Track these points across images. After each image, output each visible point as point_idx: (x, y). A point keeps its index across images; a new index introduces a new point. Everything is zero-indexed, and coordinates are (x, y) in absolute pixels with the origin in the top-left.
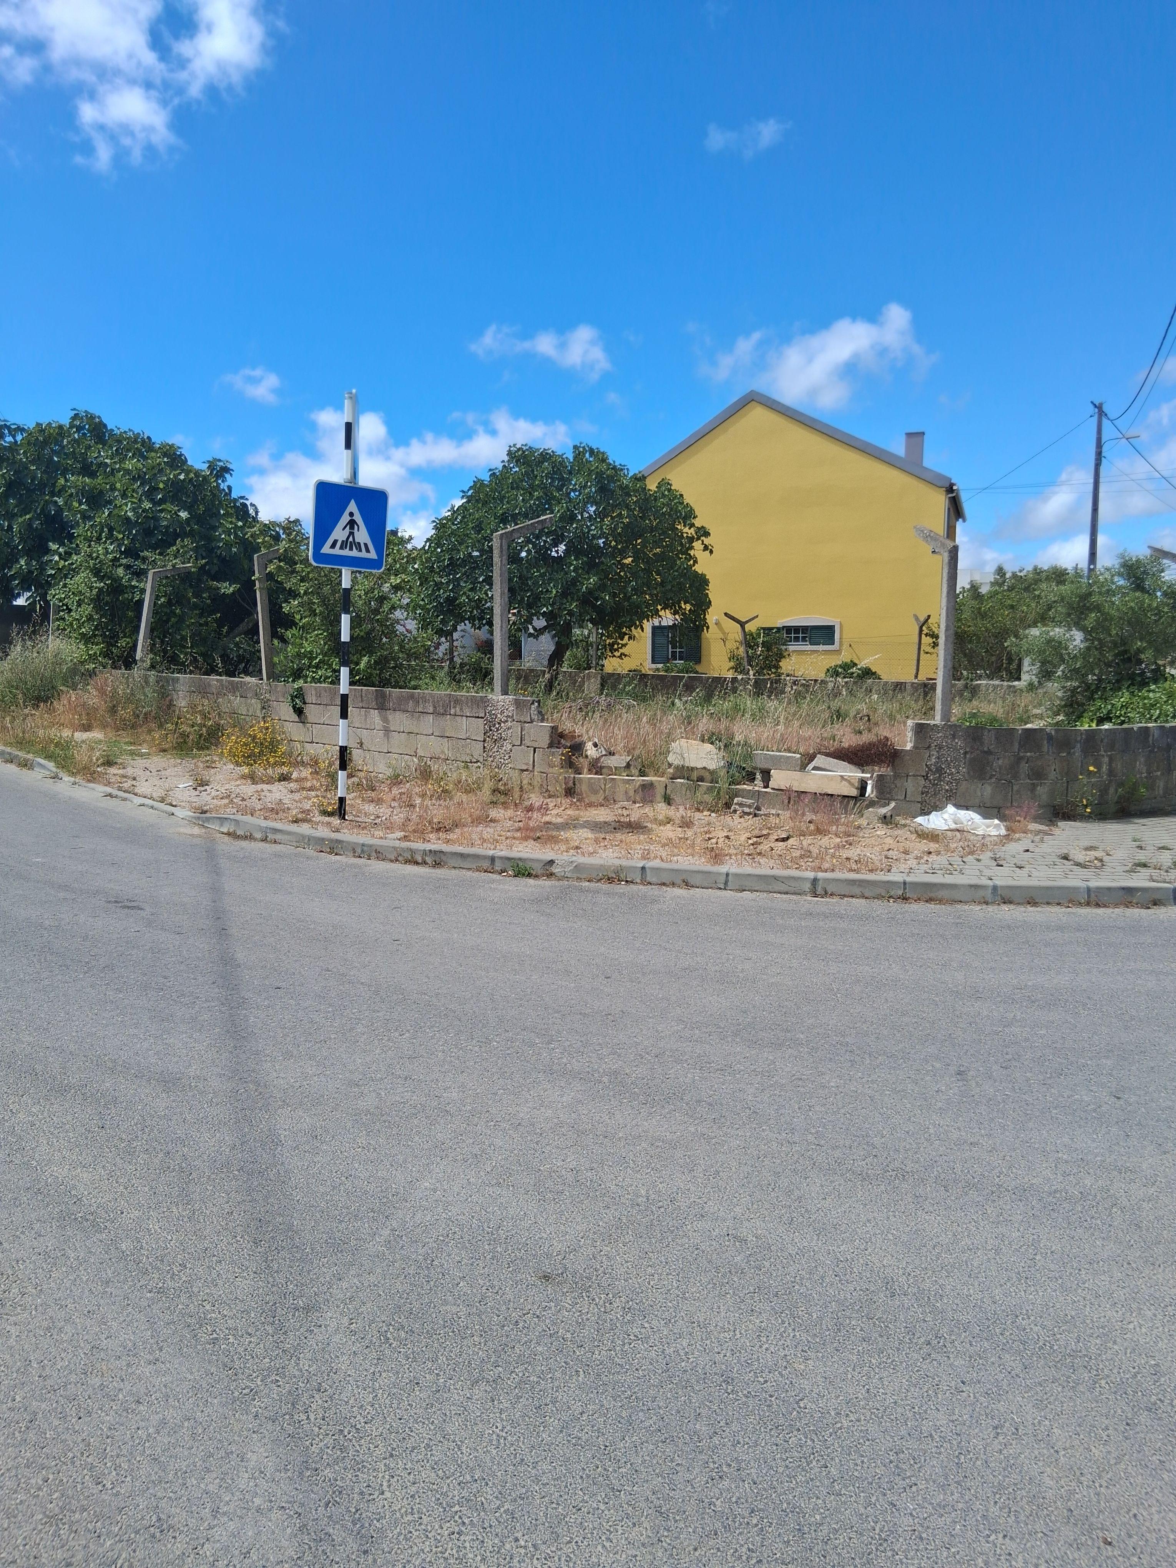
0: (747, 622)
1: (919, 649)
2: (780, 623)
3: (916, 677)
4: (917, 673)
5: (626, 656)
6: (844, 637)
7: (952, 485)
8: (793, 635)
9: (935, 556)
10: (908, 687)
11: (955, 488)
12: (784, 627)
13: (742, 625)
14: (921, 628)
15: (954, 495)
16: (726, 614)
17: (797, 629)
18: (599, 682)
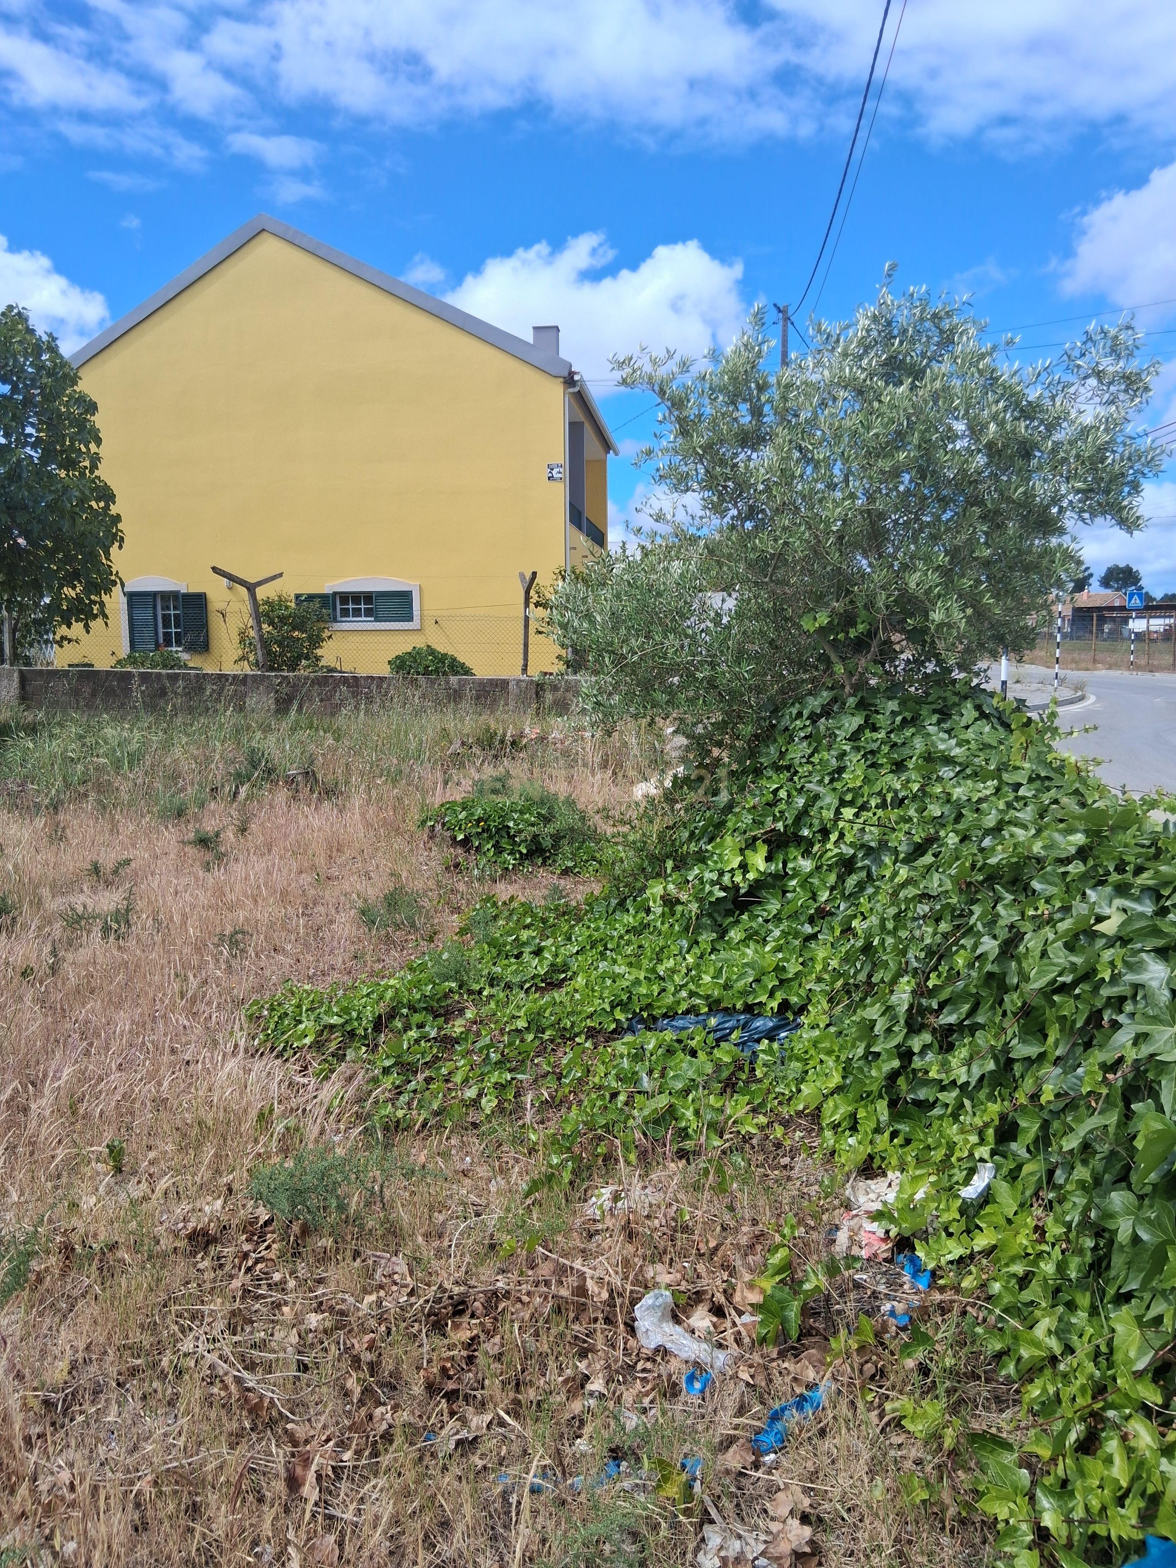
0: (260, 583)
1: (526, 626)
2: (327, 588)
3: (525, 669)
4: (525, 666)
5: (70, 641)
6: (425, 607)
7: (572, 374)
8: (351, 606)
9: (552, 483)
10: (512, 686)
11: (576, 378)
12: (335, 594)
13: (251, 588)
14: (527, 592)
15: (576, 389)
16: (214, 569)
17: (357, 597)
18: (16, 683)
